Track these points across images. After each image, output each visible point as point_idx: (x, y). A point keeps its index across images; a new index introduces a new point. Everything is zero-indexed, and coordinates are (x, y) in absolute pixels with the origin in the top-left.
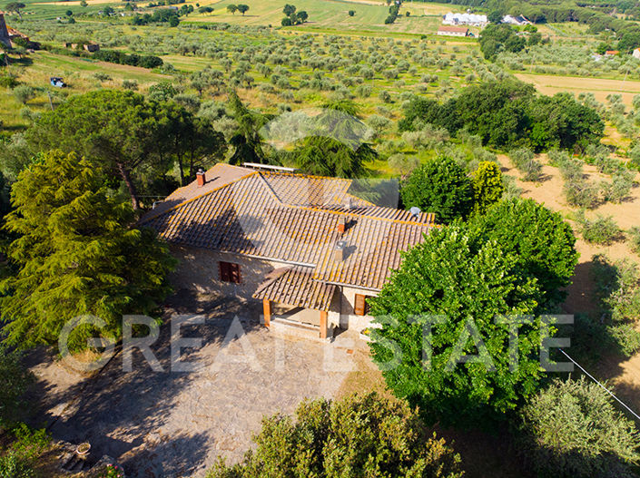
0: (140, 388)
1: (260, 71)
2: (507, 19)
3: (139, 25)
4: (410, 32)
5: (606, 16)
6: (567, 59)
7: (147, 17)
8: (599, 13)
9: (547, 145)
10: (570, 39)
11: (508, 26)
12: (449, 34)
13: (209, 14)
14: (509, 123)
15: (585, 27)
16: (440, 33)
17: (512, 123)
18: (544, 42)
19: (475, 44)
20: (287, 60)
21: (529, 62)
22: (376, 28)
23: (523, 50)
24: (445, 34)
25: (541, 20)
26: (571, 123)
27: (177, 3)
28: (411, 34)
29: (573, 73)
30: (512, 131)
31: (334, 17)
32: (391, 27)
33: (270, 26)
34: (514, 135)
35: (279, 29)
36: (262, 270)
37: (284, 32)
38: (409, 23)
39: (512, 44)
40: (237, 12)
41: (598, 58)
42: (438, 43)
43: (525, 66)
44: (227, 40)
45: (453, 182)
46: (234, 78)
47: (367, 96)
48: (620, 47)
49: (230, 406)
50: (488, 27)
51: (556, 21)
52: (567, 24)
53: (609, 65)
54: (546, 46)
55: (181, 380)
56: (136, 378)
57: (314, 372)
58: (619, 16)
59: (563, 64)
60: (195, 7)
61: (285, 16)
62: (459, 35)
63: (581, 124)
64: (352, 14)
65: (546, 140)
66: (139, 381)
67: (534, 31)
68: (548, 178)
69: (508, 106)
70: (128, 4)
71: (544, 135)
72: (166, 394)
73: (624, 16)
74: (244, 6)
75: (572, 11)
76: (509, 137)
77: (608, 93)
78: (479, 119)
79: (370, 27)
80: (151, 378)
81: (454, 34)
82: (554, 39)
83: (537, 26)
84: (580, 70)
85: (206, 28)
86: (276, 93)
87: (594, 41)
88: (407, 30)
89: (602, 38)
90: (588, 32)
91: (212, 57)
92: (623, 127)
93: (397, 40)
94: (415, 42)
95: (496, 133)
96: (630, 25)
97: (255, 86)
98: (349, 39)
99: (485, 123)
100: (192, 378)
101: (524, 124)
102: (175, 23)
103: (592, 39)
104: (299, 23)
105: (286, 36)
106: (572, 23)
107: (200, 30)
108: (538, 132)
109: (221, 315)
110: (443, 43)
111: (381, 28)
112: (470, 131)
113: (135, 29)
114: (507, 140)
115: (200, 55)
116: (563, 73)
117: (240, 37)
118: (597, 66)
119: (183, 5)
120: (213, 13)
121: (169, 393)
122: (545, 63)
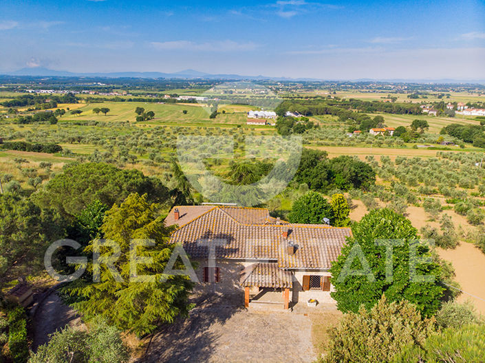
0: (181, 358)
1: (137, 151)
2: (288, 114)
3: (24, 123)
4: (228, 123)
5: (346, 111)
6: (333, 136)
7: (29, 118)
8: (342, 109)
9: (346, 187)
10: (330, 125)
11: (290, 117)
12: (254, 124)
13: (78, 115)
14: (323, 174)
15: (336, 118)
16: (248, 123)
17: (324, 175)
18: (316, 127)
19: (274, 129)
20: (152, 144)
21: (311, 139)
22: (205, 121)
23: (305, 132)
24: (252, 124)
25: (309, 114)
26: (356, 173)
27: (50, 108)
28: (230, 125)
29: (339, 144)
30: (325, 179)
31: (173, 115)
32: (215, 121)
33: (128, 122)
34: (327, 182)
35: (135, 123)
36: (235, 269)
37: (140, 125)
38: (226, 117)
39: (297, 129)
40: (101, 113)
41: (351, 136)
42: (249, 129)
43: (310, 142)
44: (99, 132)
45: (322, 208)
46: (123, 157)
47: (220, 164)
48: (361, 129)
49: (249, 358)
50: (278, 119)
51: (318, 114)
52: (325, 116)
53: (359, 139)
54: (317, 129)
55: (207, 348)
56: (174, 353)
57: (290, 330)
58: (354, 110)
59: (332, 139)
60: (66, 111)
61: (137, 114)
62: (261, 124)
63: (362, 173)
64: (185, 112)
65: (345, 184)
66: (177, 354)
67: (307, 121)
68: (356, 207)
69: (319, 164)
70: (11, 109)
71: (343, 181)
72: (202, 359)
73: (356, 110)
74: (106, 109)
75: (326, 108)
76: (324, 184)
77: (366, 156)
78: (303, 173)
79: (200, 121)
80: (186, 350)
81: (257, 124)
82: (321, 125)
83: (308, 117)
84: (343, 143)
85: (80, 124)
86: (156, 166)
87: (344, 126)
88: (226, 122)
89: (349, 124)
90: (339, 120)
91: (96, 143)
92: (383, 174)
93: (222, 128)
94: (234, 129)
95: (315, 181)
96: (362, 116)
97: (138, 162)
98: (189, 129)
99: (307, 176)
100: (213, 346)
101: (330, 175)
102: (55, 122)
103: (342, 124)
104: (148, 119)
105: (142, 127)
106: (327, 116)
107: (75, 126)
108: (339, 179)
109: (210, 306)
110: (253, 129)
111: (208, 121)
112: (298, 181)
113: (23, 127)
114: (322, 185)
115: (84, 143)
116: (333, 145)
117: (108, 130)
118: (352, 139)
119: (56, 109)
120: (82, 114)
121: (203, 358)
122: (321, 139)
